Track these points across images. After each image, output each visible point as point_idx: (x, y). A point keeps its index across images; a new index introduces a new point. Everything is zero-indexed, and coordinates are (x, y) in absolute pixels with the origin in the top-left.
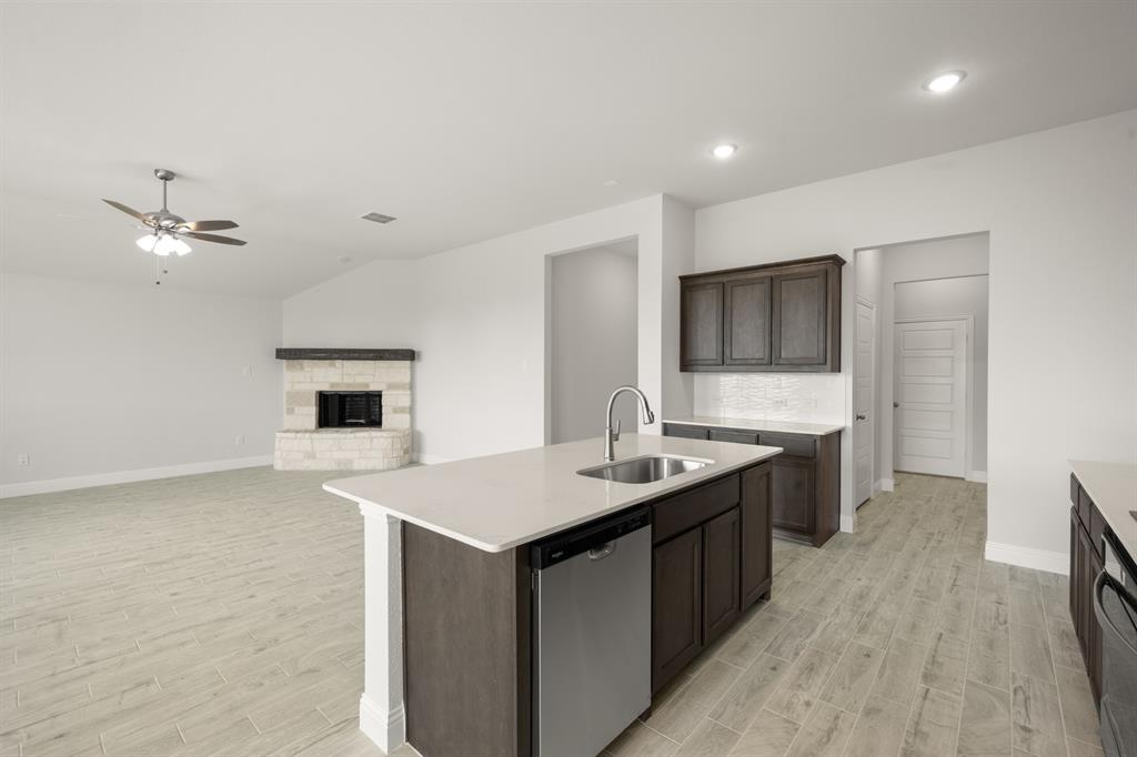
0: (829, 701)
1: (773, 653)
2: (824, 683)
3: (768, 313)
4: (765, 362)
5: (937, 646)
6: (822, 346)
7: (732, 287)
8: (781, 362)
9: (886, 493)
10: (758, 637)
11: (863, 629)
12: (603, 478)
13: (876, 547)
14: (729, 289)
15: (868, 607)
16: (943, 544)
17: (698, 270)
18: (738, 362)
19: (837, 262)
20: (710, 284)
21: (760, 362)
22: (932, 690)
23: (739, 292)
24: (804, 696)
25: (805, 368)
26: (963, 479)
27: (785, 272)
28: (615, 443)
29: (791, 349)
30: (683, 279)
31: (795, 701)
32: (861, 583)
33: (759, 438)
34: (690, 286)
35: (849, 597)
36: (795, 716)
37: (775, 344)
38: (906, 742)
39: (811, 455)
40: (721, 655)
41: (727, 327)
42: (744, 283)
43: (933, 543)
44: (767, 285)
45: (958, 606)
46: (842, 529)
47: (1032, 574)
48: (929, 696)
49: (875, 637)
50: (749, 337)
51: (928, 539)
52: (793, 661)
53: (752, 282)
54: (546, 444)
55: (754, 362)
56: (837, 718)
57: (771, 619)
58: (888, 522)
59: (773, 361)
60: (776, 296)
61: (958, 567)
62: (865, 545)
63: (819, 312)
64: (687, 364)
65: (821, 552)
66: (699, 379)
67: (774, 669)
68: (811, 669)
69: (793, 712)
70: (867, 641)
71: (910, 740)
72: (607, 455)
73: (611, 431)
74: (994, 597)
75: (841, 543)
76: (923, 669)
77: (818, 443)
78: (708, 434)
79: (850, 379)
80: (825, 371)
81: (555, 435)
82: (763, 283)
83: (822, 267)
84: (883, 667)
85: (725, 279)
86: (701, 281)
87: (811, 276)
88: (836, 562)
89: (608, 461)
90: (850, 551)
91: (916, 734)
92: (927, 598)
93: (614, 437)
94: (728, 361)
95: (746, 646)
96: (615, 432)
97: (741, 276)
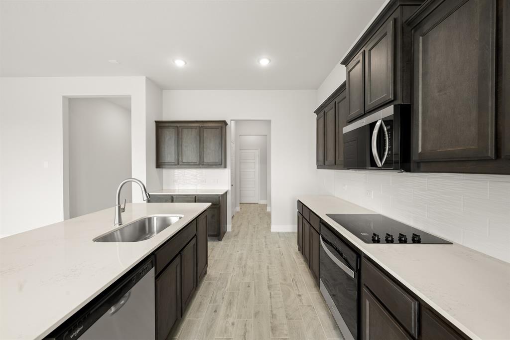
0: (240, 318)
1: (213, 303)
2: (237, 308)
3: (198, 142)
4: (197, 164)
5: (268, 272)
6: (220, 158)
7: (182, 129)
8: (204, 164)
9: (238, 212)
10: (205, 296)
11: (244, 274)
12: (114, 241)
13: (240, 236)
14: (181, 130)
15: (243, 263)
16: (259, 229)
17: (164, 119)
18: (185, 164)
19: (224, 123)
20: (170, 126)
21: (195, 164)
22: (272, 293)
23: (185, 131)
24: (231, 320)
25: (214, 166)
26: (257, 203)
27: (205, 125)
28: (122, 214)
29: (208, 159)
30: (157, 123)
31: (228, 325)
32: (239, 252)
33: (196, 199)
34: (160, 126)
35: (236, 260)
36: (229, 334)
37: (202, 156)
38: (271, 322)
39: (218, 203)
40: (190, 316)
41: (180, 147)
42: (188, 128)
43: (256, 229)
44: (198, 129)
45: (269, 253)
46: (227, 231)
47: (284, 233)
48: (272, 296)
49: (249, 276)
50: (190, 153)
51: (254, 228)
52: (222, 303)
53: (192, 128)
54: (65, 219)
55: (192, 164)
56: (245, 325)
57: (209, 284)
58: (241, 224)
59: (201, 163)
60: (202, 135)
61: (265, 237)
62: (236, 235)
63: (219, 143)
64: (159, 164)
65: (222, 243)
66: (165, 172)
67: (215, 311)
68: (230, 303)
69: (228, 333)
70: (247, 279)
71: (272, 321)
72: (117, 221)
73: (119, 207)
74: (277, 246)
75: (228, 237)
76: (267, 285)
77: (220, 198)
78: (172, 199)
79: (230, 171)
80: (221, 168)
81: (73, 210)
82: (196, 129)
83: (220, 125)
84: (255, 289)
85: (179, 125)
86: (167, 125)
87: (216, 128)
88: (228, 246)
89: (117, 226)
90: (232, 239)
91: (273, 317)
92: (260, 252)
93: (121, 210)
94: (180, 163)
95: (201, 304)
96: (122, 206)
97: (186, 125)
